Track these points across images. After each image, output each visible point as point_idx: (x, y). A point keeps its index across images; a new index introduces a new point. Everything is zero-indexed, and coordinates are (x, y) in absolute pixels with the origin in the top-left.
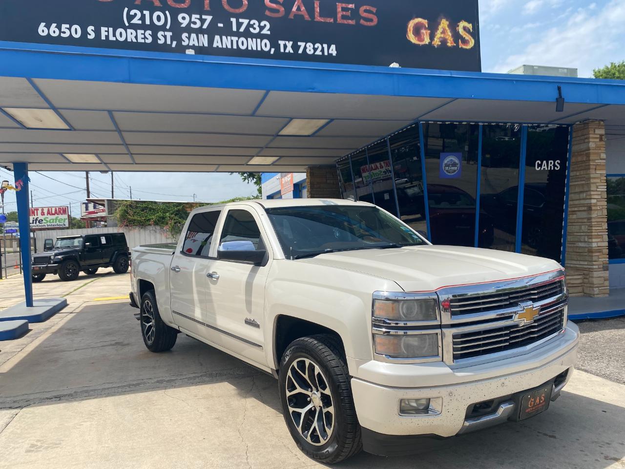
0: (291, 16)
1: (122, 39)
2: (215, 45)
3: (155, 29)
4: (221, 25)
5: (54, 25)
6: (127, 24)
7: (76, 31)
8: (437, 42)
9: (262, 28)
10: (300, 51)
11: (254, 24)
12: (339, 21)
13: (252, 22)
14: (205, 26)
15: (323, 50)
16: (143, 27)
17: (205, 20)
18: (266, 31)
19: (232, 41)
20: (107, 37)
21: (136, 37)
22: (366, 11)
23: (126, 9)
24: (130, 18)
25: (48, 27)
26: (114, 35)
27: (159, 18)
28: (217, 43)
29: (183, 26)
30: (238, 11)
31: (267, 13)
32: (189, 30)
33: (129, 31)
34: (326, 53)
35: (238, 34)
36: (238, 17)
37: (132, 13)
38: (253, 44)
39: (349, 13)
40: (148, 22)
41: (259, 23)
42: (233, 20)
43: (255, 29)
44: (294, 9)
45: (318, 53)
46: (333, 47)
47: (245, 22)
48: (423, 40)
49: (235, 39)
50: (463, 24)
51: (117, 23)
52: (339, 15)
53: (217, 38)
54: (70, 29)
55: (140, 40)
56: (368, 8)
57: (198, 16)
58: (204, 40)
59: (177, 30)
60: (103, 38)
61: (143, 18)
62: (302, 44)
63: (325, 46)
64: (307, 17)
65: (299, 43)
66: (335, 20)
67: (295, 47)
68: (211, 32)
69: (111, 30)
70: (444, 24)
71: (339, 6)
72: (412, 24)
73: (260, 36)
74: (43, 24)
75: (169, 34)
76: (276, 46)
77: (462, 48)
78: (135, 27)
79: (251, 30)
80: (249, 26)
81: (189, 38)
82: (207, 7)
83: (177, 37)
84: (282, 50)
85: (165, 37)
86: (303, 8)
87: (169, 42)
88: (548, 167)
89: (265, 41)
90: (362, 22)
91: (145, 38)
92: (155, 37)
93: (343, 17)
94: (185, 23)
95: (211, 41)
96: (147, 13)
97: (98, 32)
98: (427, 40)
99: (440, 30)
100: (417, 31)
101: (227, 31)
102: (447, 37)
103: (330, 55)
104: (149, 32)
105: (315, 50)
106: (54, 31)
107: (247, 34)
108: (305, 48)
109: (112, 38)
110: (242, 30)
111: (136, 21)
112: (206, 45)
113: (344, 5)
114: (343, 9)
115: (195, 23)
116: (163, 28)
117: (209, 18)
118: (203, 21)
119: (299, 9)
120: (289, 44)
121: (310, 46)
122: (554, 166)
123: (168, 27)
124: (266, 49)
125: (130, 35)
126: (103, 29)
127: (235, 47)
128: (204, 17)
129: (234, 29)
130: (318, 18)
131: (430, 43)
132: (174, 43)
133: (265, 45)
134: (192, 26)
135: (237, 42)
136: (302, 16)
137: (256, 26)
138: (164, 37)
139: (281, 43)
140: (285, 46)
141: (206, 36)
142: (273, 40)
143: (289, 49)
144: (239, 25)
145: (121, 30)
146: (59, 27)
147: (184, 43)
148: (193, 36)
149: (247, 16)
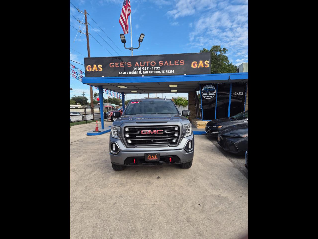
0: (165, 65)
1: (132, 74)
3: (138, 71)
4: (150, 69)
7: (125, 73)
8: (199, 67)
9: (158, 68)
10: (166, 73)
12: (175, 65)
14: (147, 69)
15: (171, 72)
16: (136, 71)
18: (159, 69)
22: (181, 62)
24: (134, 69)
25: (121, 73)
27: (139, 69)
28: (149, 73)
30: (153, 65)
31: (160, 65)
32: (144, 70)
33: (134, 72)
34: (172, 72)
35: (154, 70)
36: (153, 67)
37: (134, 68)
38: (156, 72)
39: (177, 63)
40: (137, 70)
42: (153, 68)
44: (165, 63)
45: (170, 72)
46: (173, 71)
47: (155, 68)
48: (195, 67)
49: (153, 71)
50: (206, 61)
51: (131, 71)
52: (175, 64)
53: (149, 71)
55: (136, 73)
56: (182, 61)
58: (147, 72)
59: (142, 71)
60: (129, 74)
61: (136, 69)
62: (167, 71)
63: (172, 71)
64: (168, 65)
65: (166, 71)
66: (174, 65)
67: (165, 72)
68: (148, 70)
70: (201, 62)
71: (175, 61)
72: (193, 63)
73: (158, 70)
75: (141, 72)
76: (161, 72)
77: (206, 68)
78: (135, 71)
79: (156, 69)
80: (156, 68)
81: (144, 72)
82: (148, 66)
83: (142, 72)
84: (162, 73)
86: (167, 63)
87: (141, 73)
88: (239, 94)
89: (159, 71)
90: (180, 64)
92: (138, 73)
93: (176, 64)
94: (143, 69)
95: (148, 72)
96: (137, 68)
97: (128, 73)
98: (196, 67)
99: (200, 63)
100: (194, 65)
101: (151, 70)
102: (202, 65)
103: (173, 73)
104: (137, 72)
105: (169, 72)
106: (122, 73)
107: (155, 70)
108: (167, 72)
109: (131, 74)
110: (154, 69)
111: (135, 70)
112: (147, 73)
113: (176, 61)
114: (176, 62)
116: (140, 71)
117: (148, 68)
118: (147, 68)
119: (166, 63)
120: (164, 71)
121: (168, 71)
122: (241, 93)
124: (159, 73)
125: (134, 73)
126: (129, 72)
127: (153, 73)
129: (153, 69)
130: (170, 65)
131: (197, 67)
133: (159, 72)
134: (145, 70)
136: (167, 65)
137: (157, 68)
138: (140, 72)
139: (162, 71)
140: (163, 72)
142: (161, 71)
143: (164, 72)
144: (154, 68)
145: (132, 72)
146: (122, 72)
147: (143, 73)
148: (145, 71)
149: (155, 66)
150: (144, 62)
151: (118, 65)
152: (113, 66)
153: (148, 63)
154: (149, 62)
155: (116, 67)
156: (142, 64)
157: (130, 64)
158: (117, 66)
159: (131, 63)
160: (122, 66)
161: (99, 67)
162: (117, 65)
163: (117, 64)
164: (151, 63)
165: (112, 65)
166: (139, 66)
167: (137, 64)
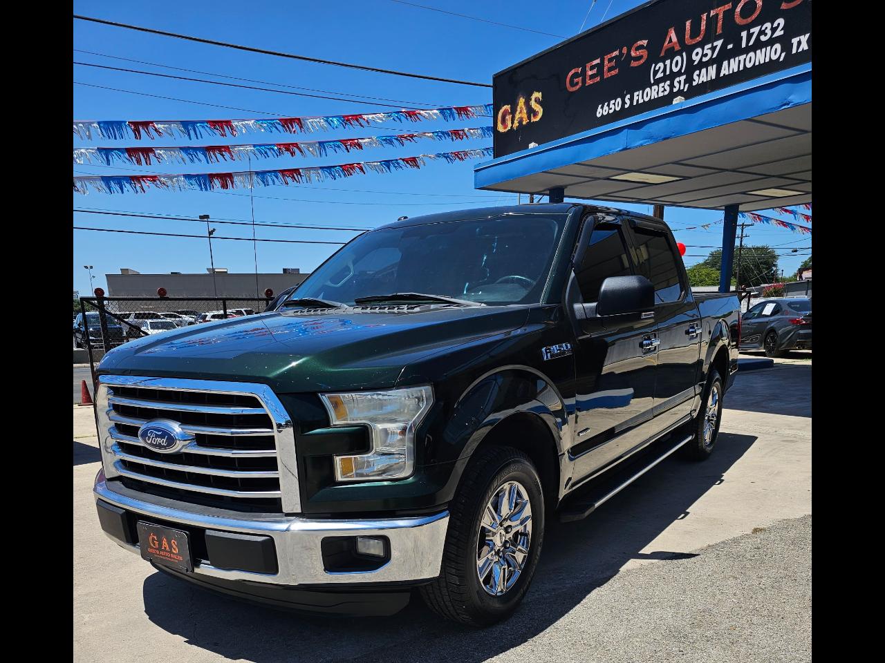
1: (646, 99)
2: (722, 75)
3: (672, 76)
4: (730, 46)
5: (606, 104)
6: (652, 82)
7: (618, 104)
9: (774, 30)
11: (766, 28)
13: (763, 29)
14: (715, 56)
16: (662, 80)
17: (716, 46)
19: (739, 61)
20: (638, 100)
21: (658, 93)
23: (654, 65)
24: (656, 72)
25: (602, 108)
26: (643, 98)
27: (677, 64)
28: (724, 72)
29: (696, 63)
30: (749, 20)
31: (784, 5)
32: (702, 65)
33: (653, 88)
35: (747, 50)
36: (749, 27)
37: (657, 69)
38: (760, 57)
40: (668, 73)
41: (772, 25)
42: (744, 34)
43: (766, 35)
47: (757, 30)
49: (742, 58)
51: (645, 84)
53: (725, 63)
54: (614, 104)
55: (661, 94)
57: (710, 46)
59: (690, 70)
60: (635, 103)
61: (664, 71)
68: (720, 59)
69: (641, 92)
73: (771, 42)
74: (600, 106)
75: (683, 78)
76: (787, 47)
78: (657, 82)
79: (762, 38)
80: (762, 33)
81: (699, 76)
82: (719, 31)
83: (689, 80)
84: (794, 51)
85: (680, 82)
87: (682, 88)
89: (776, 46)
91: (665, 90)
92: (672, 86)
94: (697, 59)
95: (719, 70)
96: (668, 62)
97: (632, 99)
101: (738, 51)
104: (668, 83)
106: (605, 110)
107: (759, 45)
109: (640, 101)
110: (752, 42)
111: (660, 75)
112: (714, 77)
115: (706, 55)
116: (679, 74)
117: (719, 43)
118: (714, 49)
120: (805, 39)
123: (683, 71)
124: (774, 57)
125: (653, 93)
126: (636, 94)
127: (742, 68)
128: (715, 44)
129: (744, 45)
132: (687, 85)
133: (775, 53)
134: (705, 59)
135: (745, 59)
137: (768, 30)
139: (795, 41)
140: (799, 43)
141: (715, 66)
142: (785, 42)
143: (804, 46)
145: (648, 90)
146: (608, 105)
147: (695, 84)
148: (704, 70)
149: (760, 21)
150: (704, 16)
151: (595, 71)
152: (577, 83)
153: (721, 16)
154: (728, 7)
155: (589, 82)
156: (695, 31)
157: (641, 47)
158: (592, 77)
159: (645, 42)
160: (610, 69)
161: (533, 104)
162: (590, 73)
163: (592, 68)
164: (738, 9)
165: (576, 80)
166: (677, 48)
167: (671, 41)
